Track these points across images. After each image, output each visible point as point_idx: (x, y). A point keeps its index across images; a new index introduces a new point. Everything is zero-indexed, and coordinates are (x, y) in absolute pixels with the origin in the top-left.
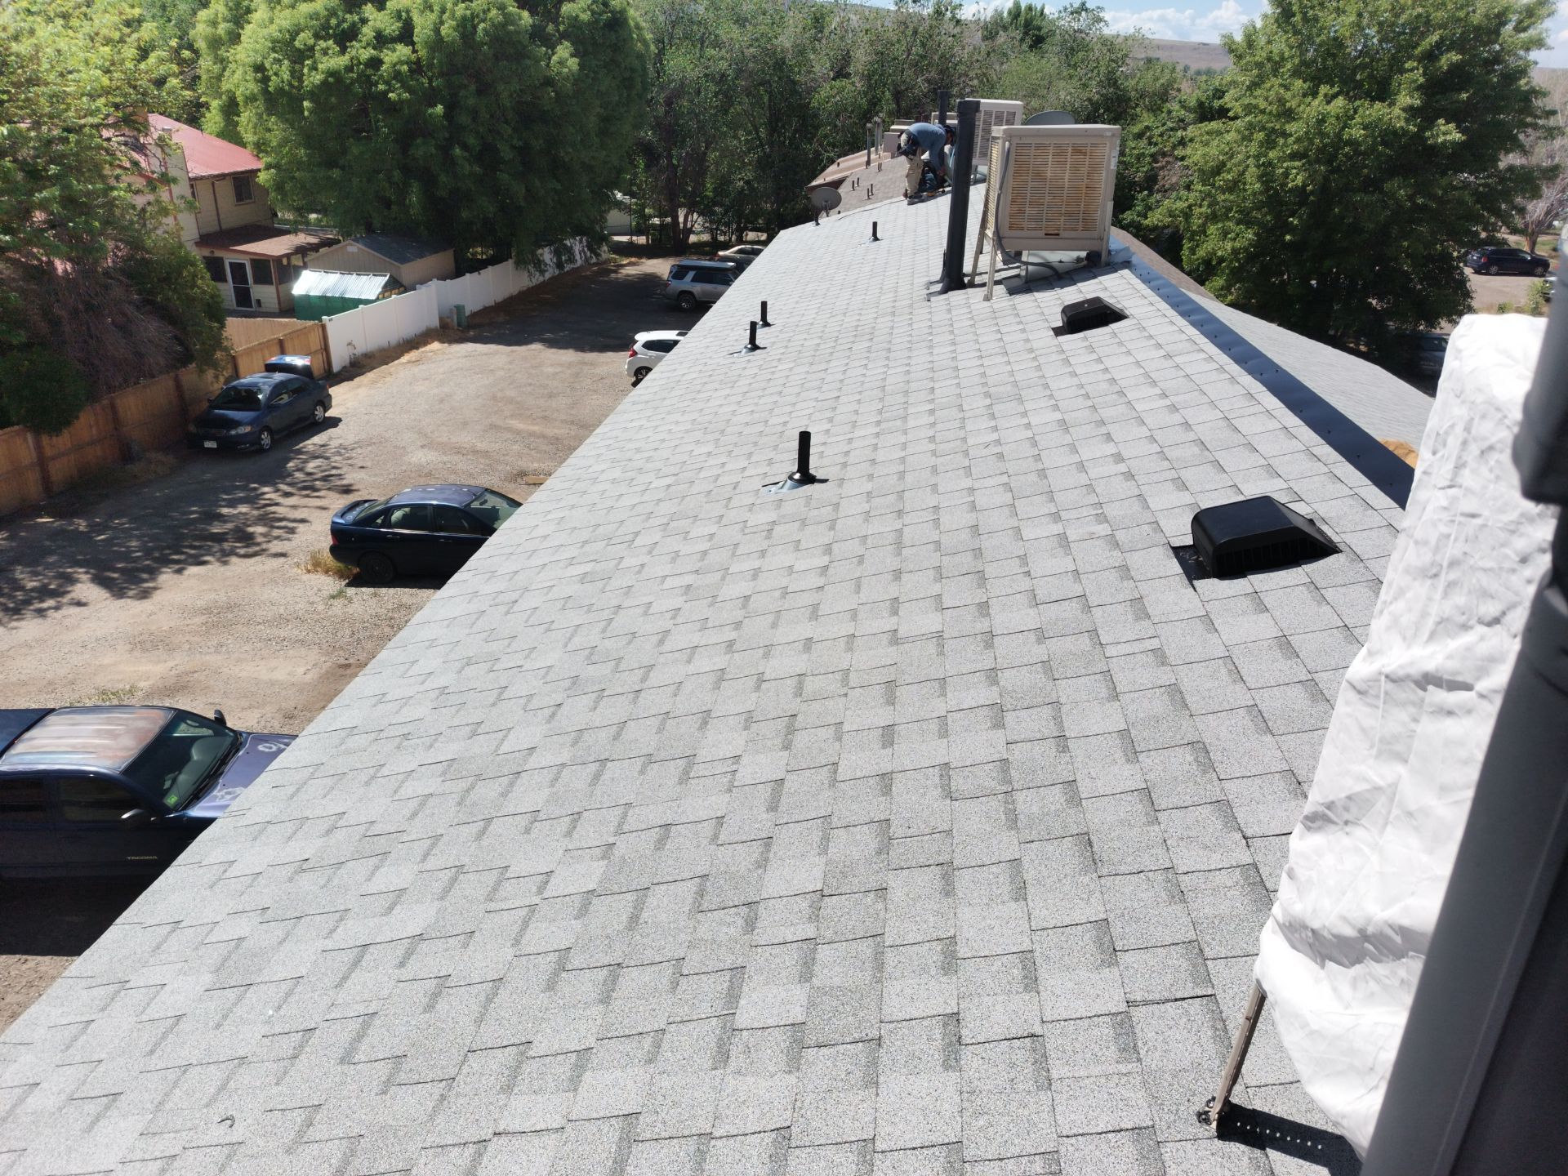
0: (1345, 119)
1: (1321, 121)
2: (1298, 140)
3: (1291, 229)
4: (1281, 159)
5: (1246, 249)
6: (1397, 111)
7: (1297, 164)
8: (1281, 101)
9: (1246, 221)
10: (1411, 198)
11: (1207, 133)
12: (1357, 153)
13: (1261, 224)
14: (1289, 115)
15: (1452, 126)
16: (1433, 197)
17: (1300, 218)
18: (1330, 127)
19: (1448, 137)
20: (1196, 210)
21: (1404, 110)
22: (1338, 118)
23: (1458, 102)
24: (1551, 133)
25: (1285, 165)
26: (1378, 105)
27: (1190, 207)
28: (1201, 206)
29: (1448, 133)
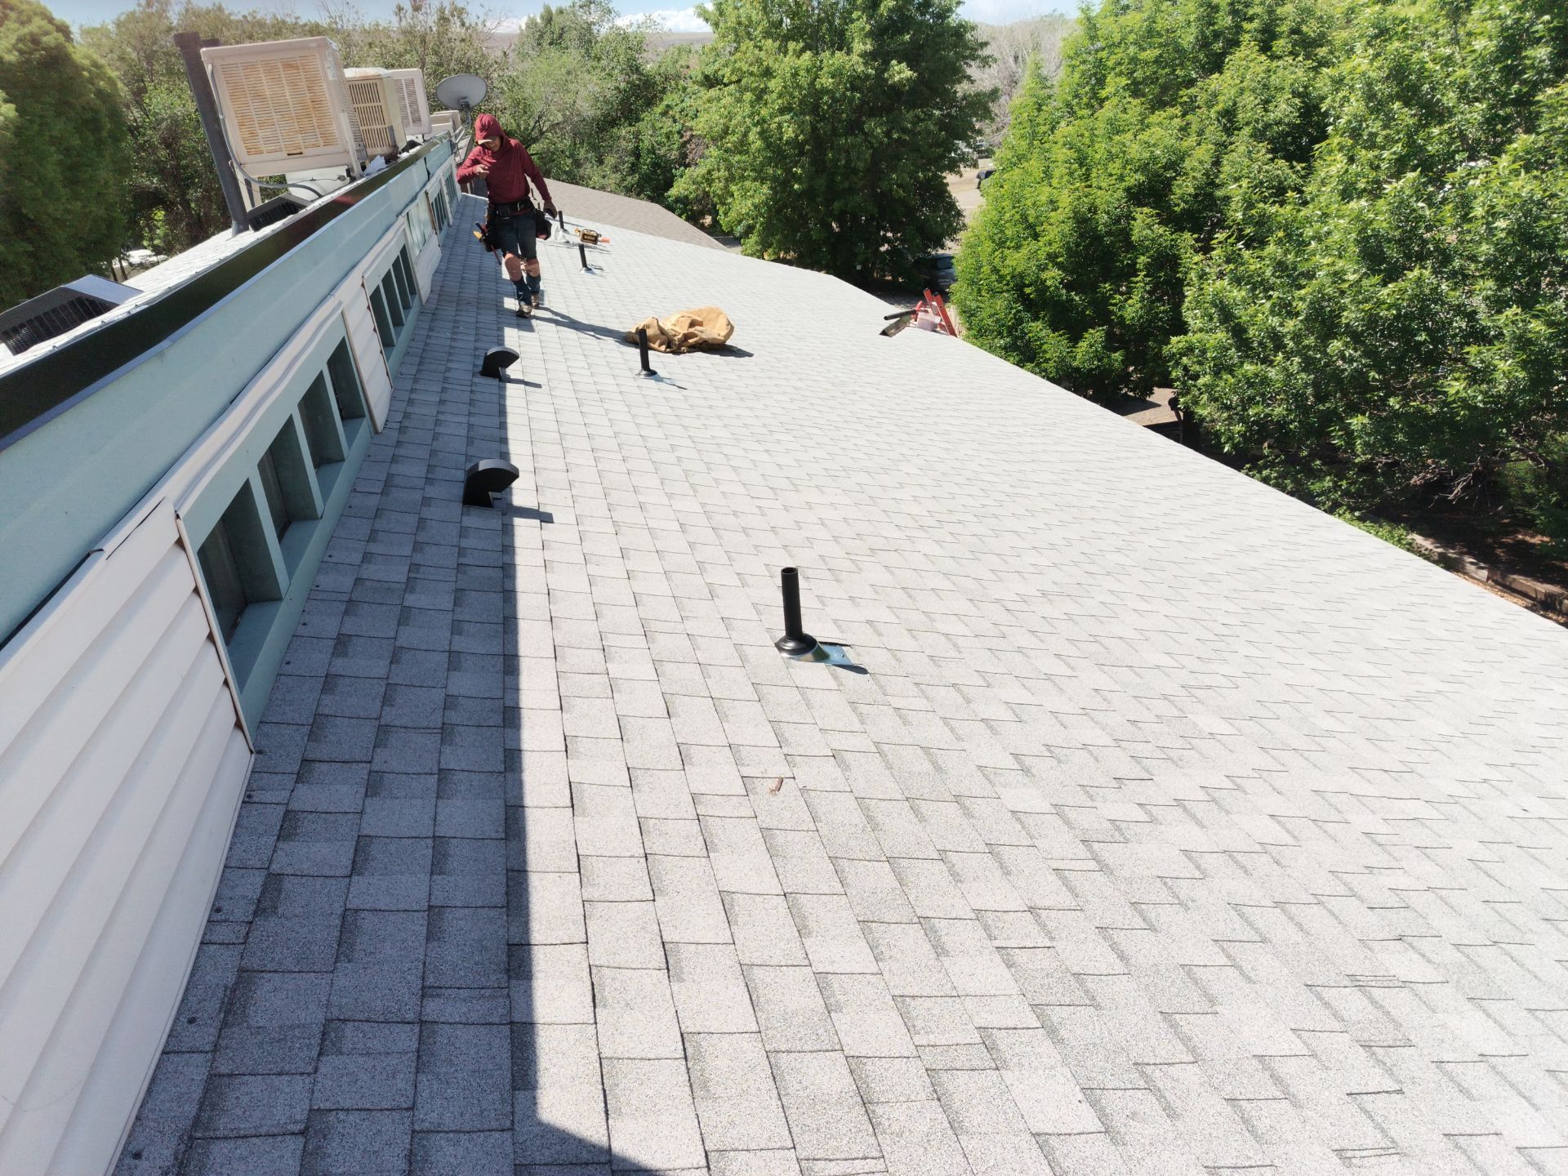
0: (815, 71)
1: (795, 75)
2: (780, 96)
3: (798, 179)
4: (772, 116)
5: (766, 204)
6: (855, 58)
7: (787, 117)
8: (759, 61)
9: (761, 178)
10: (888, 134)
11: (709, 101)
12: (835, 100)
13: (775, 179)
14: (768, 73)
15: (904, 65)
16: (904, 130)
17: (802, 167)
18: (804, 80)
19: (902, 76)
20: (716, 174)
21: (861, 56)
22: (808, 71)
23: (904, 43)
24: (986, 62)
25: (777, 120)
26: (838, 54)
27: (709, 172)
28: (719, 170)
29: (900, 72)
